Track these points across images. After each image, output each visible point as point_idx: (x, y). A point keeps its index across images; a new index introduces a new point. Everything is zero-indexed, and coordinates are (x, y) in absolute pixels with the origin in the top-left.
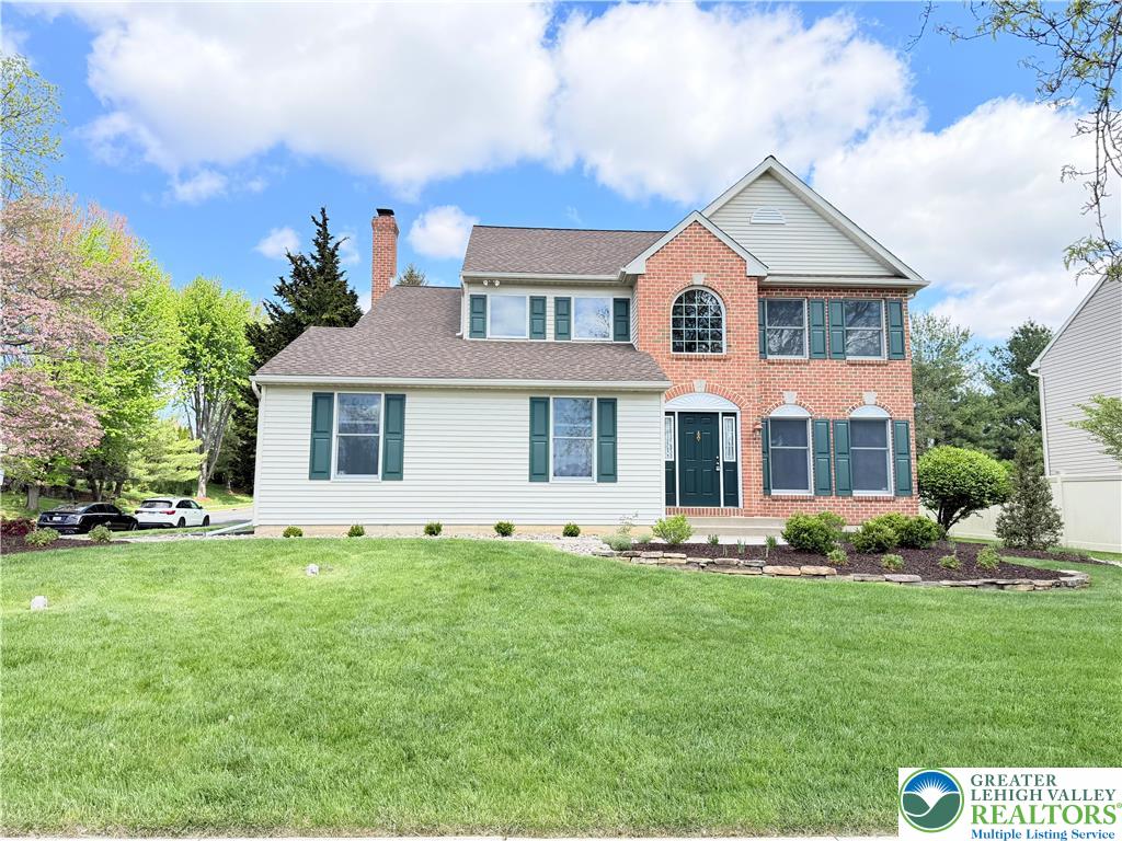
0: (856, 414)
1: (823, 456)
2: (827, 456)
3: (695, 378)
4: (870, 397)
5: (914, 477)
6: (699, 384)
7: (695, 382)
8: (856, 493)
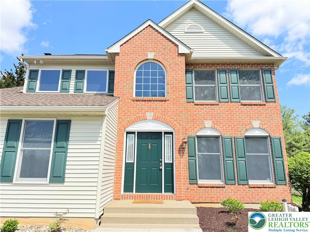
0: (248, 134)
1: (229, 159)
2: (232, 159)
3: (147, 111)
4: (256, 124)
5: (287, 172)
6: (150, 115)
7: (147, 114)
8: (251, 182)
